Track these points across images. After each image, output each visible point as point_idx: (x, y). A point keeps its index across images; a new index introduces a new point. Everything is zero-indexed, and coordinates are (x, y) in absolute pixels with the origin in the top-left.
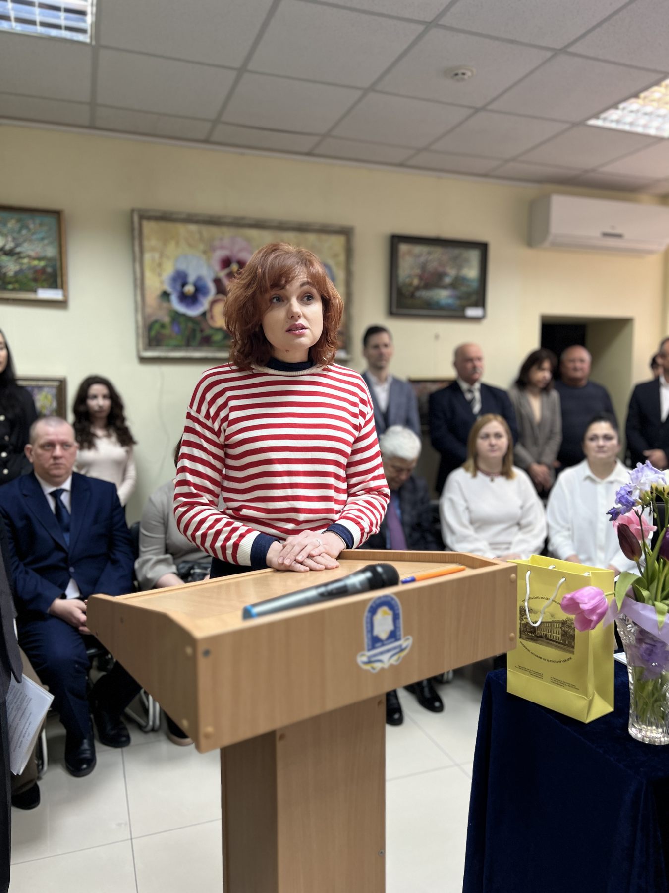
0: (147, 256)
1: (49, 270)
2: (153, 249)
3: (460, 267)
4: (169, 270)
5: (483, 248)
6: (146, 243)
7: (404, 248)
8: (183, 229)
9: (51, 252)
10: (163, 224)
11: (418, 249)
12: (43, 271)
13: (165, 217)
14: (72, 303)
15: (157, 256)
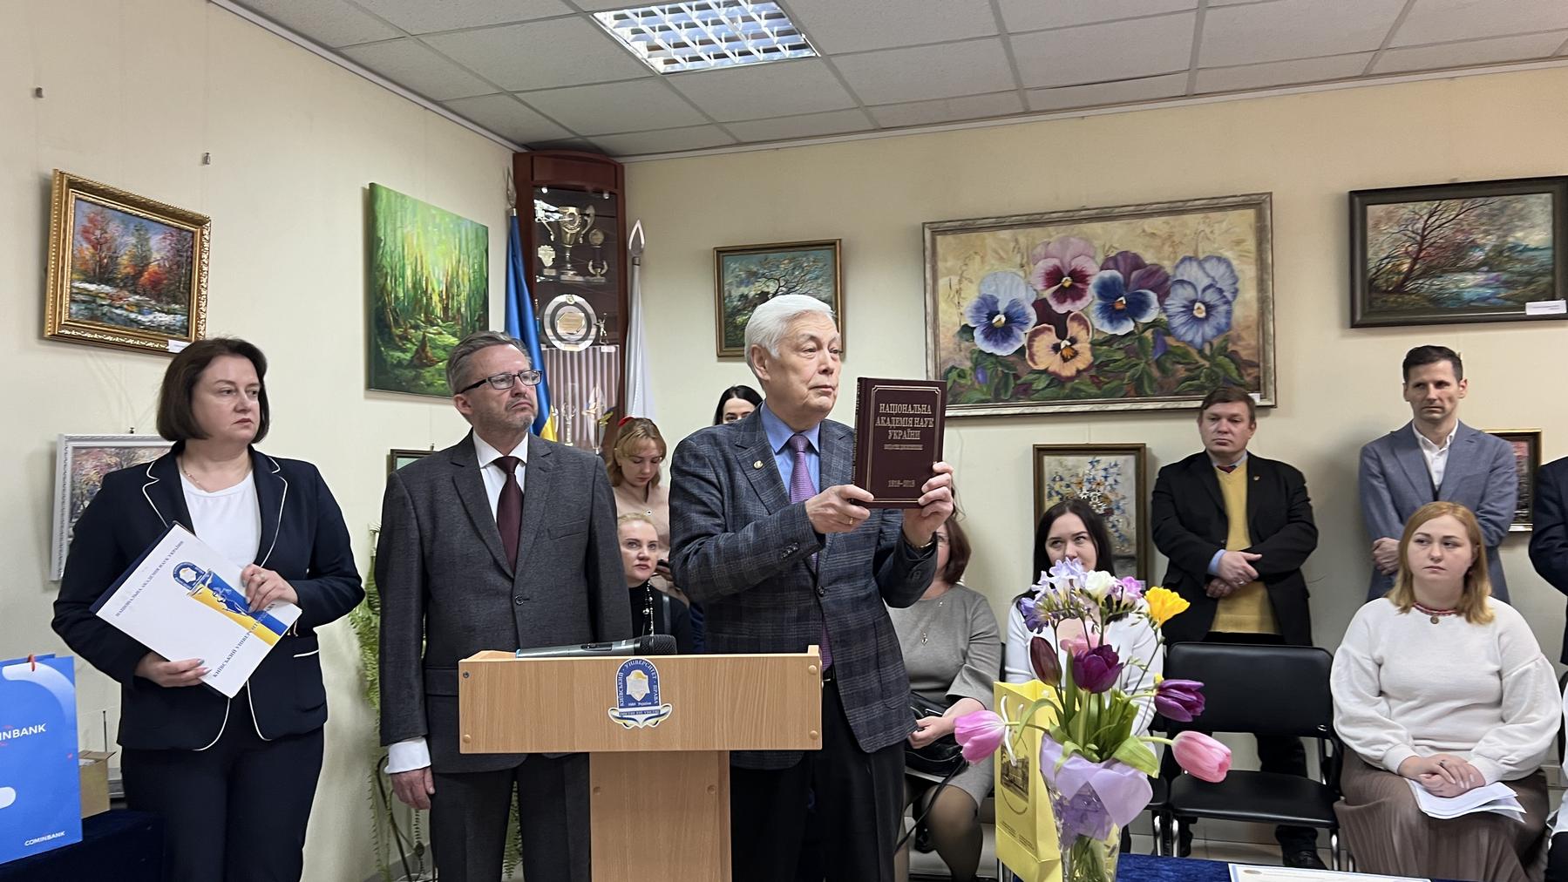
0: (942, 282)
2: (950, 272)
3: (1508, 229)
4: (971, 298)
5: (1559, 187)
6: (940, 265)
7: (1375, 211)
8: (989, 238)
10: (963, 236)
11: (1405, 210)
13: (966, 227)
15: (955, 280)
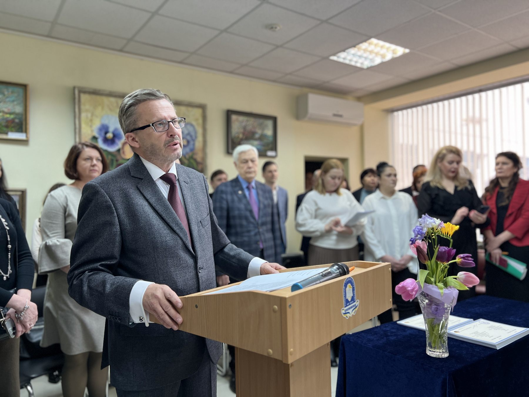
0: (83, 115)
1: (17, 121)
2: (87, 111)
3: (263, 129)
4: (97, 124)
5: (274, 119)
6: (82, 107)
7: (234, 117)
8: (106, 100)
9: (19, 109)
10: (94, 97)
11: (241, 118)
12: (13, 121)
13: (95, 93)
14: (31, 142)
15: (89, 115)
